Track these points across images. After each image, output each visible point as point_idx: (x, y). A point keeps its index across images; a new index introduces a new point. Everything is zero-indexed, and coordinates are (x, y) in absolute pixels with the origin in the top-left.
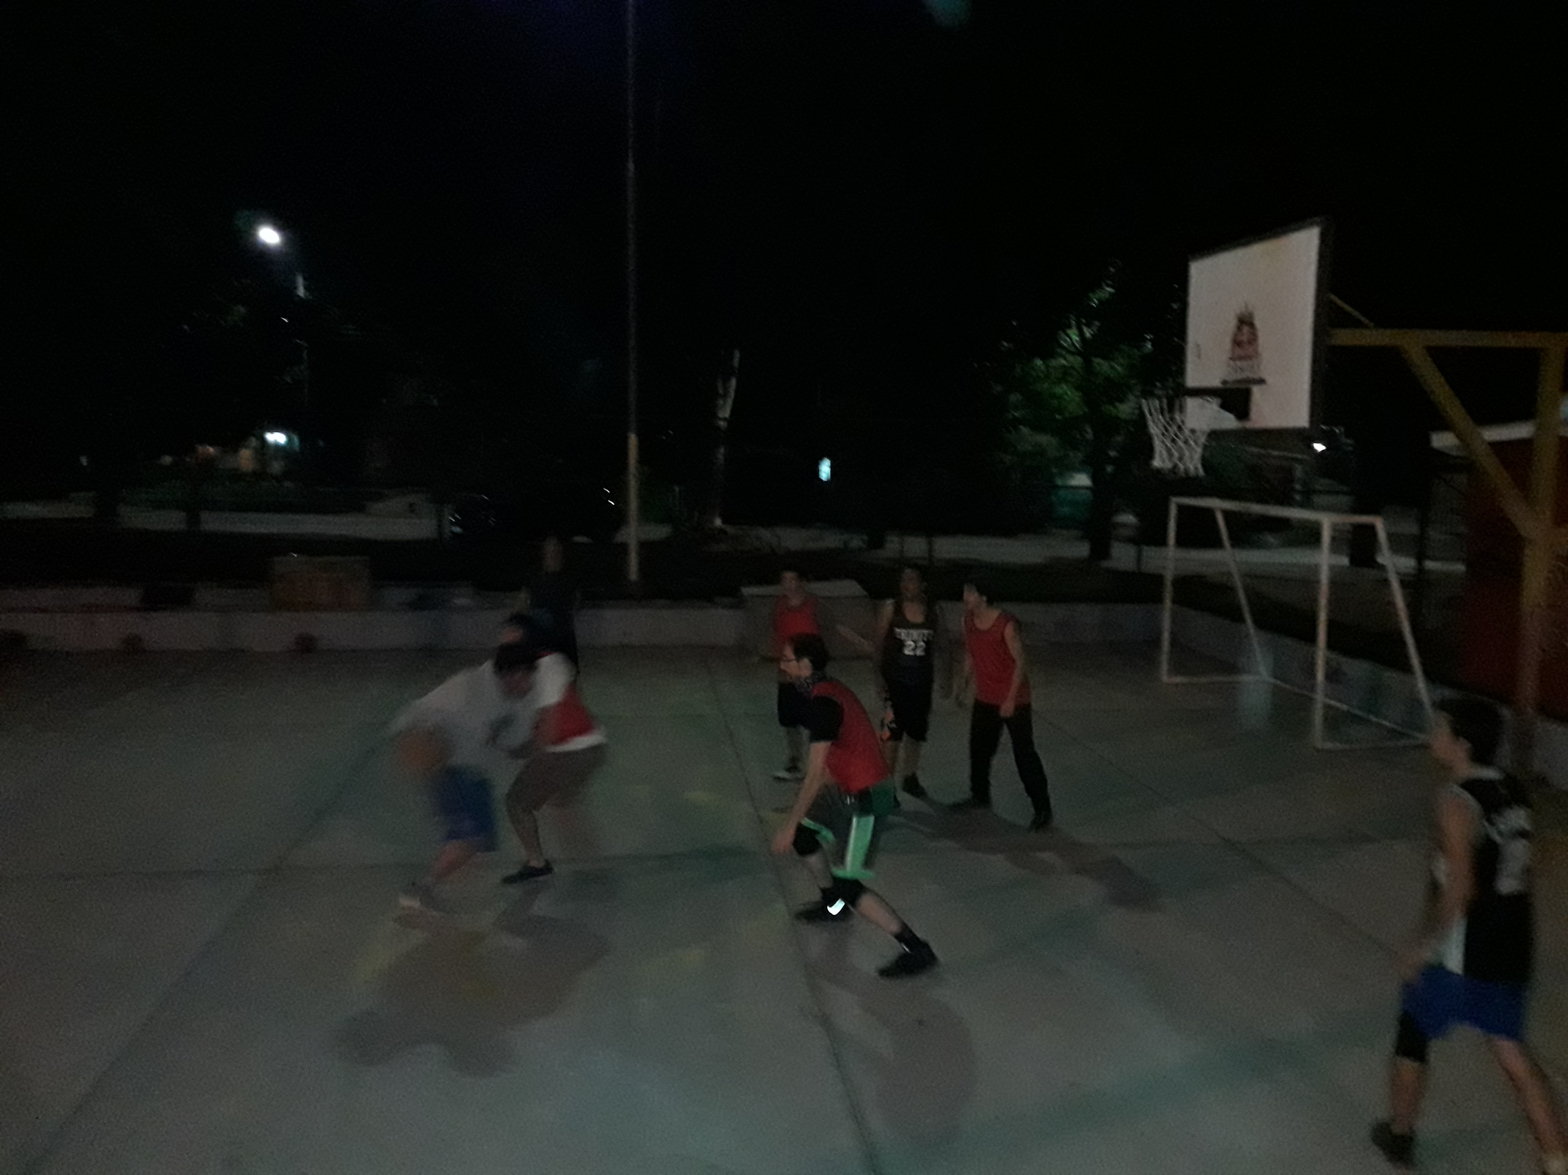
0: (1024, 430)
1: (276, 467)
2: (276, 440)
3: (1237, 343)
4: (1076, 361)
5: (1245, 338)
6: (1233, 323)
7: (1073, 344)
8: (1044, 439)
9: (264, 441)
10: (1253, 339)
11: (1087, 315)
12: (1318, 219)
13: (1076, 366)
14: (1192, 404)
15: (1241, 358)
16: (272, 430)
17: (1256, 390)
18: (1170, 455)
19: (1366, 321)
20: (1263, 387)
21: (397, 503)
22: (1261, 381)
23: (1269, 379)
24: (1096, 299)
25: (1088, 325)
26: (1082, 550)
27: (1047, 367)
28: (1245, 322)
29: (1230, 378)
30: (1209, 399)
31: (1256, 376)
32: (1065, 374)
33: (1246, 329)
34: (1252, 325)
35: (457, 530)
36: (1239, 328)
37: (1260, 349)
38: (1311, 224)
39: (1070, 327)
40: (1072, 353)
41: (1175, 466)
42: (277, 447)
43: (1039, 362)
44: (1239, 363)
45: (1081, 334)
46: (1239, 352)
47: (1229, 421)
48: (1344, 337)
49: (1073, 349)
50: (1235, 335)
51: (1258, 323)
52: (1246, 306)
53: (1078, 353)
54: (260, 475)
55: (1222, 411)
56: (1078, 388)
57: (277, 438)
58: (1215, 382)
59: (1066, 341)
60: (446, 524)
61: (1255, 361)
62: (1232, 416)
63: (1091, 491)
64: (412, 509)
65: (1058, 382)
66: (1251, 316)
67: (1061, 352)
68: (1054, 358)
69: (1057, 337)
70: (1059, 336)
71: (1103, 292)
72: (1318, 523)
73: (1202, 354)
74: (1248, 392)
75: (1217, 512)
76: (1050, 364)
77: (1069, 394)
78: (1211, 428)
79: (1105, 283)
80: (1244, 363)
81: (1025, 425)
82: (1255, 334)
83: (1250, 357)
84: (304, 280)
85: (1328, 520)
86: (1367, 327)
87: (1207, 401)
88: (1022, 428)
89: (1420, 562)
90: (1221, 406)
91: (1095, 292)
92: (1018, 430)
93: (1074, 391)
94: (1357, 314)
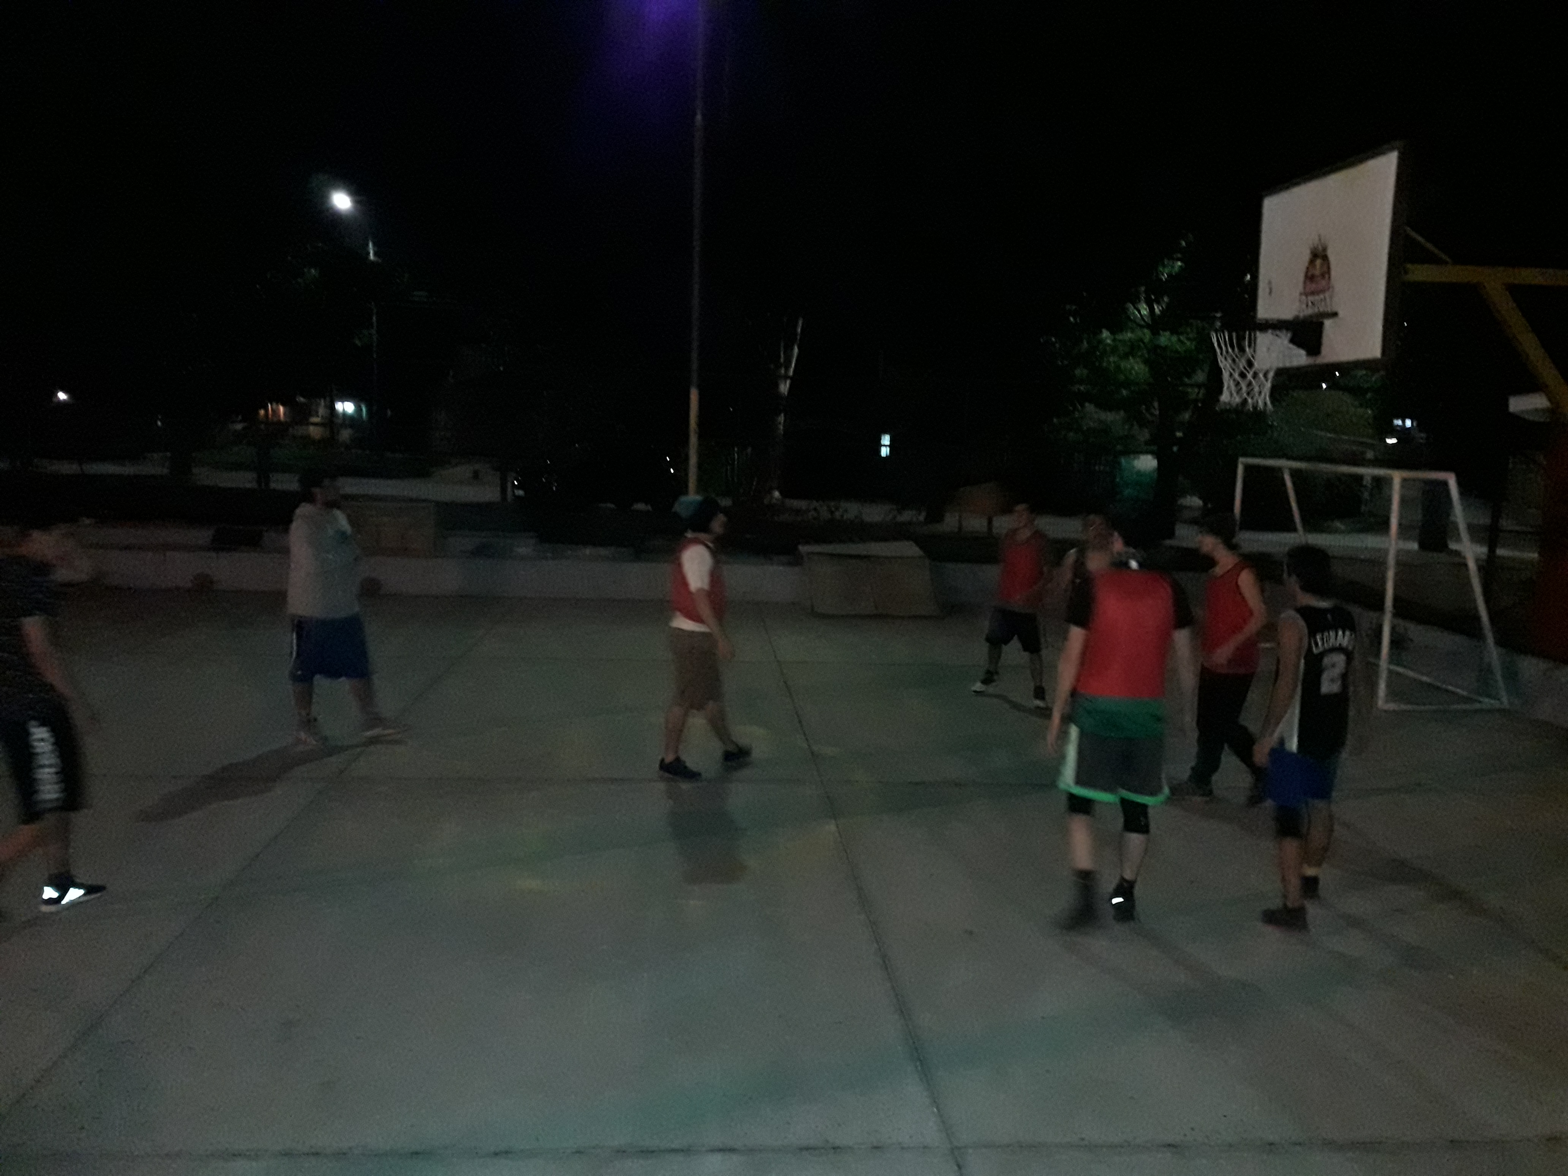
0: (1089, 407)
1: (345, 435)
2: (344, 410)
3: (1310, 278)
4: (1147, 334)
5: (1317, 272)
6: (1306, 256)
7: (1142, 319)
8: (1109, 417)
9: (333, 409)
10: (1326, 272)
11: (1155, 291)
12: (1397, 144)
13: (1145, 340)
14: (1263, 339)
15: (1313, 293)
16: (341, 400)
17: (1328, 323)
18: (1239, 391)
19: (1444, 257)
20: (1336, 319)
21: (464, 471)
22: (1335, 314)
23: (1341, 313)
24: (1166, 273)
25: (1158, 303)
27: (1114, 340)
28: (1319, 255)
29: (1302, 314)
30: (1279, 334)
31: (1329, 310)
32: (1133, 349)
33: (1318, 262)
34: (1325, 258)
35: (520, 493)
36: (1312, 262)
37: (1333, 281)
38: (1392, 149)
39: (1138, 301)
40: (1141, 327)
41: (1245, 401)
42: (345, 416)
43: (1105, 334)
44: (1311, 298)
45: (1152, 310)
46: (1313, 287)
47: (1299, 358)
48: (1420, 273)
49: (1143, 323)
50: (1307, 271)
51: (1330, 253)
52: (1320, 241)
53: (1148, 326)
54: (329, 442)
55: (1291, 346)
56: (1146, 362)
57: (346, 407)
58: (1287, 316)
59: (1135, 315)
60: (509, 489)
61: (1327, 294)
62: (1303, 352)
63: (1156, 475)
64: (476, 475)
65: (1126, 356)
66: (1325, 249)
67: (1130, 324)
68: (1121, 331)
69: (1125, 310)
70: (1128, 309)
71: (1173, 267)
72: (1388, 481)
73: (1274, 290)
74: (1321, 325)
75: (1287, 478)
76: (1117, 337)
77: (1137, 368)
78: (1281, 365)
79: (1175, 256)
80: (1317, 298)
81: (1090, 402)
82: (1329, 268)
83: (1323, 291)
84: (374, 244)
85: (1397, 477)
86: (1446, 263)
87: (1277, 335)
88: (1087, 404)
89: (1492, 550)
90: (1292, 341)
91: (1164, 266)
92: (1082, 406)
93: (1142, 366)
94: (1436, 251)
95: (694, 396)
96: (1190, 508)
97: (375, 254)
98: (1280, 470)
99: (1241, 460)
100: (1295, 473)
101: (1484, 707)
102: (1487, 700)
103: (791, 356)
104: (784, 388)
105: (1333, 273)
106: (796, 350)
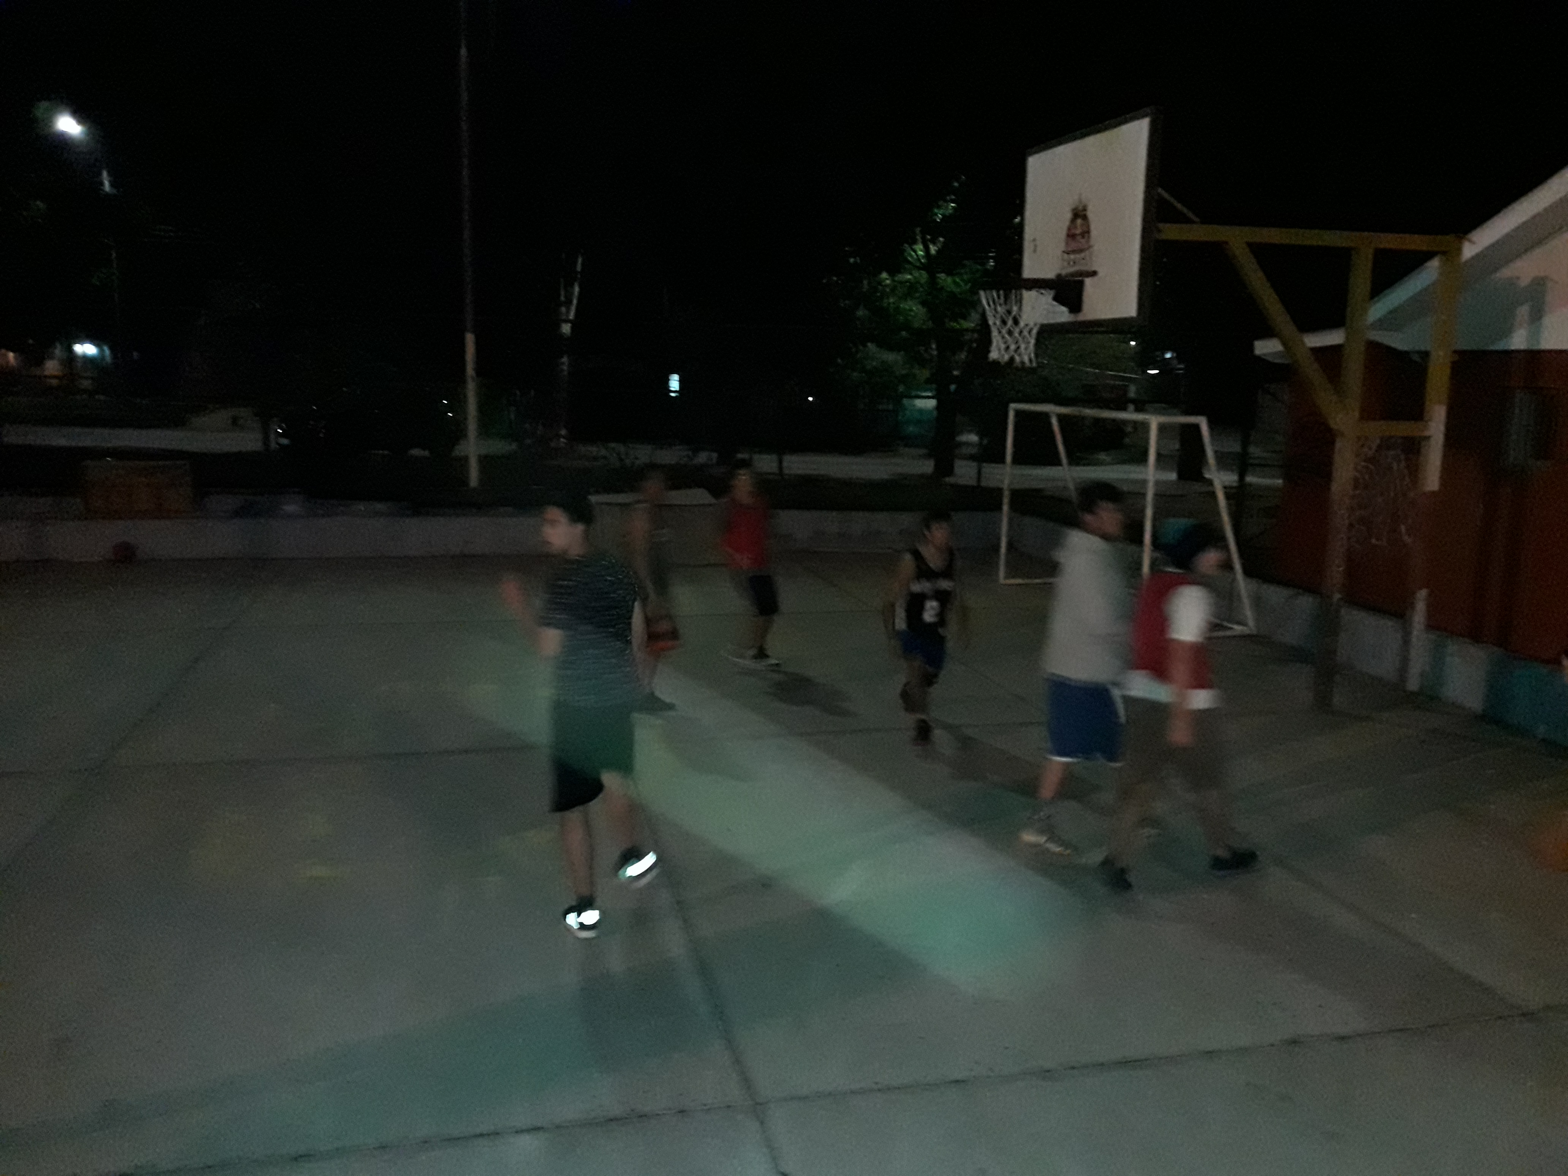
0: (872, 347)
1: (87, 380)
2: (84, 352)
3: (1071, 236)
4: (923, 276)
5: (1078, 231)
6: (1069, 216)
7: (919, 260)
8: (890, 357)
9: (71, 351)
10: (1086, 233)
11: (932, 231)
12: (1148, 110)
13: (923, 281)
14: (1029, 296)
15: (1074, 252)
16: (81, 342)
17: (1088, 281)
18: (1007, 346)
19: (1191, 215)
20: (1095, 278)
21: (222, 416)
22: (1094, 274)
23: (1101, 274)
24: (940, 214)
25: (934, 243)
26: (927, 467)
27: (893, 281)
28: (1079, 214)
29: (1064, 272)
30: (1043, 292)
31: (1089, 269)
32: (911, 289)
33: (1079, 221)
34: (1085, 218)
35: (285, 441)
36: (1073, 221)
37: (1092, 242)
38: (1143, 116)
39: (915, 242)
40: (919, 268)
41: (1012, 359)
42: (85, 358)
43: (884, 275)
44: (1072, 256)
45: (927, 249)
46: (1074, 245)
47: (1062, 315)
48: (1171, 232)
49: (918, 264)
50: (1069, 229)
51: (1090, 214)
52: (1080, 201)
53: (923, 267)
54: (70, 386)
55: (1055, 303)
56: (924, 303)
57: (86, 349)
58: (1050, 275)
59: (911, 256)
60: (272, 436)
61: (1087, 252)
62: (1064, 309)
63: (935, 413)
64: (235, 421)
65: (905, 297)
66: (1085, 209)
67: (907, 266)
68: (900, 272)
69: (903, 251)
70: (905, 250)
71: (947, 208)
72: (1145, 426)
73: (1039, 249)
74: (1081, 284)
75: (1054, 421)
76: (896, 279)
77: (915, 310)
78: (1045, 322)
79: (948, 198)
80: (1078, 256)
81: (872, 342)
82: (1088, 227)
83: (1081, 251)
84: (109, 174)
85: (1154, 422)
86: (1193, 222)
87: (1042, 294)
88: (869, 344)
89: (1242, 477)
90: (1055, 299)
91: (939, 207)
92: (865, 346)
93: (920, 307)
94: (1185, 210)
95: (470, 339)
96: (968, 444)
97: (112, 185)
98: (1046, 416)
99: (1013, 406)
100: (1061, 418)
101: (1235, 633)
102: (1235, 627)
103: (572, 294)
104: (566, 328)
105: (1094, 233)
106: (577, 289)
